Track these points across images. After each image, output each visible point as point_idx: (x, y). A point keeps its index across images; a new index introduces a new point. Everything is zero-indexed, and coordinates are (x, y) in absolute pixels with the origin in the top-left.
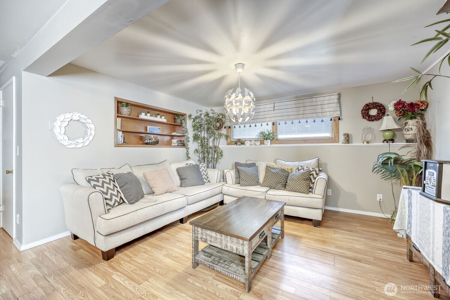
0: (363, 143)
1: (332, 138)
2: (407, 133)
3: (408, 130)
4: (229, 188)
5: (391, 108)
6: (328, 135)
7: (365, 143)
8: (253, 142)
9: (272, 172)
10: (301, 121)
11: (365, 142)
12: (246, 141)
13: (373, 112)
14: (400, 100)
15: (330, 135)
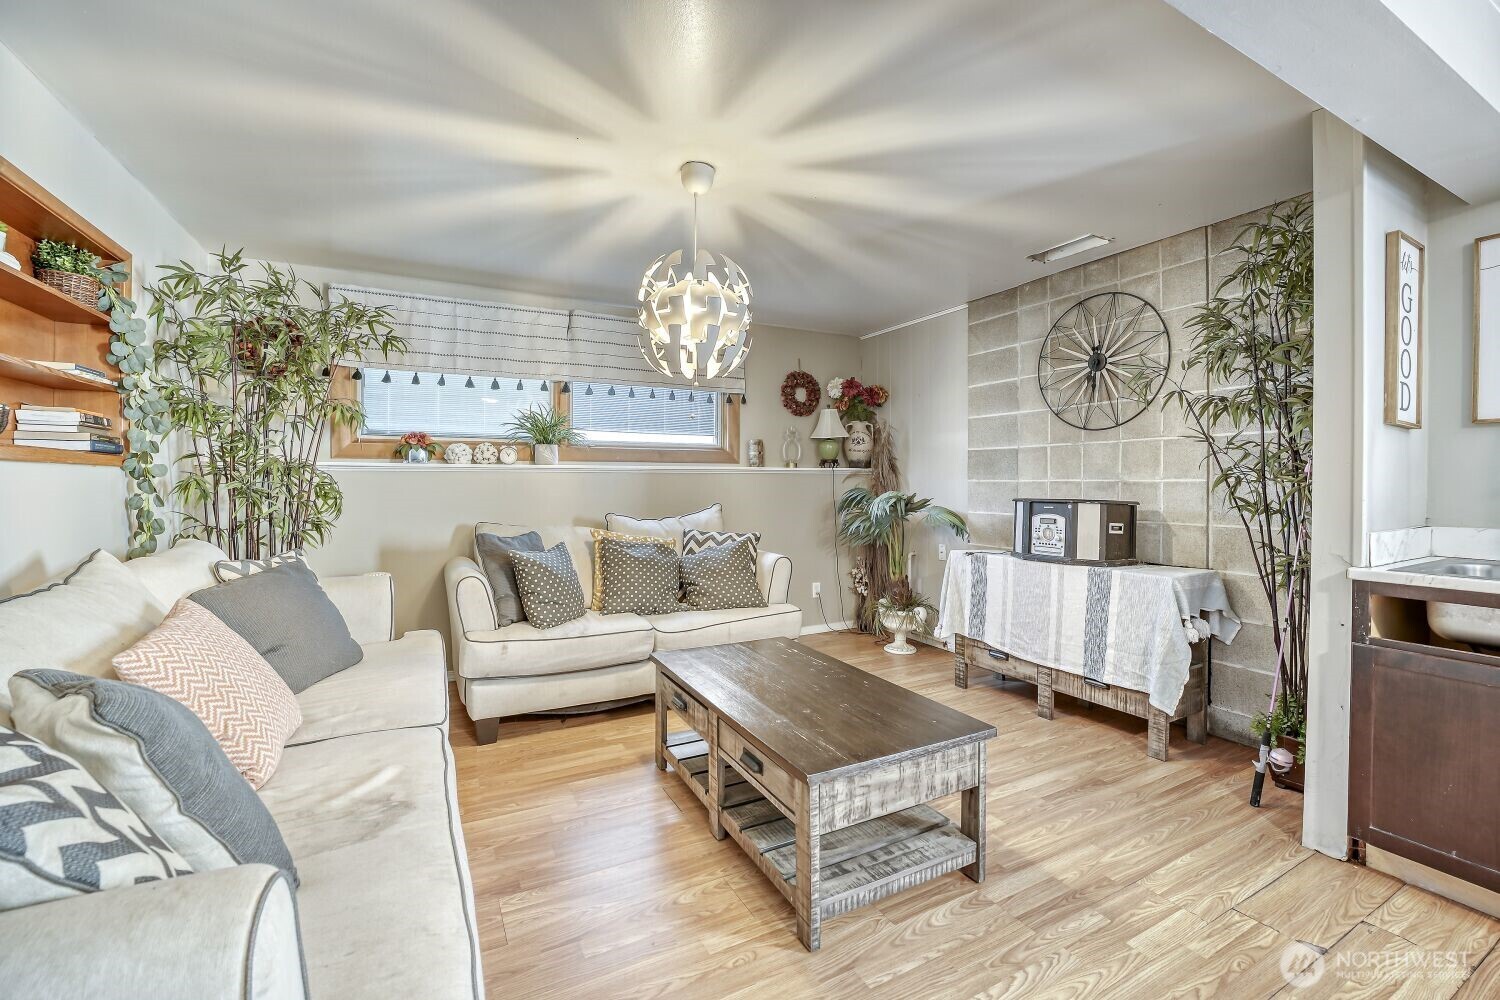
0: (788, 465)
1: (722, 449)
2: (858, 447)
3: (859, 443)
4: (505, 648)
5: (834, 390)
6: (709, 440)
7: (792, 468)
8: (491, 452)
9: (637, 559)
10: (657, 391)
11: (792, 465)
12: (450, 443)
13: (801, 395)
14: (853, 379)
15: (715, 443)
